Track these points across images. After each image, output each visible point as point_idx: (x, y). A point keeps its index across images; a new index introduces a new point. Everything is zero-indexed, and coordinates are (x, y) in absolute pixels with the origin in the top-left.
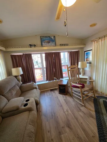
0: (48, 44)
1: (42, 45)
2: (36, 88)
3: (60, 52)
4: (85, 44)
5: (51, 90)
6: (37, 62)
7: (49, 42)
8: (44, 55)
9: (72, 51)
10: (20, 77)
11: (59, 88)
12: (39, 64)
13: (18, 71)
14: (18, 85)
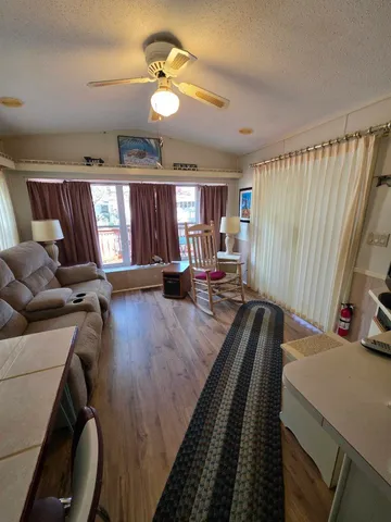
0: (138, 160)
1: (121, 161)
2: (101, 278)
3: (174, 186)
4: (241, 172)
5: (144, 291)
6: (105, 209)
7: (141, 155)
8: (126, 190)
9: (209, 185)
10: (56, 249)
11: (165, 281)
12: (112, 218)
13: (50, 230)
14: (51, 266)
